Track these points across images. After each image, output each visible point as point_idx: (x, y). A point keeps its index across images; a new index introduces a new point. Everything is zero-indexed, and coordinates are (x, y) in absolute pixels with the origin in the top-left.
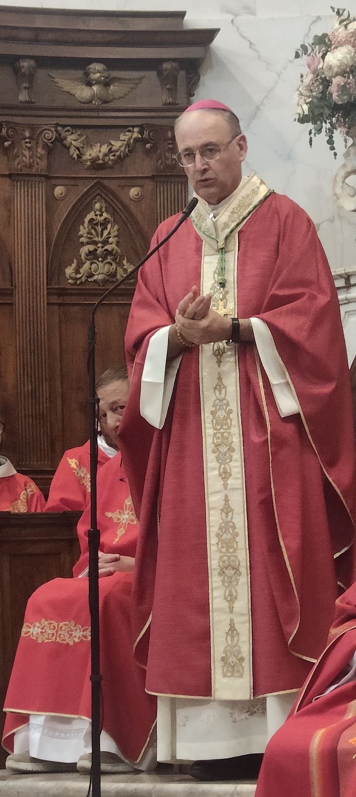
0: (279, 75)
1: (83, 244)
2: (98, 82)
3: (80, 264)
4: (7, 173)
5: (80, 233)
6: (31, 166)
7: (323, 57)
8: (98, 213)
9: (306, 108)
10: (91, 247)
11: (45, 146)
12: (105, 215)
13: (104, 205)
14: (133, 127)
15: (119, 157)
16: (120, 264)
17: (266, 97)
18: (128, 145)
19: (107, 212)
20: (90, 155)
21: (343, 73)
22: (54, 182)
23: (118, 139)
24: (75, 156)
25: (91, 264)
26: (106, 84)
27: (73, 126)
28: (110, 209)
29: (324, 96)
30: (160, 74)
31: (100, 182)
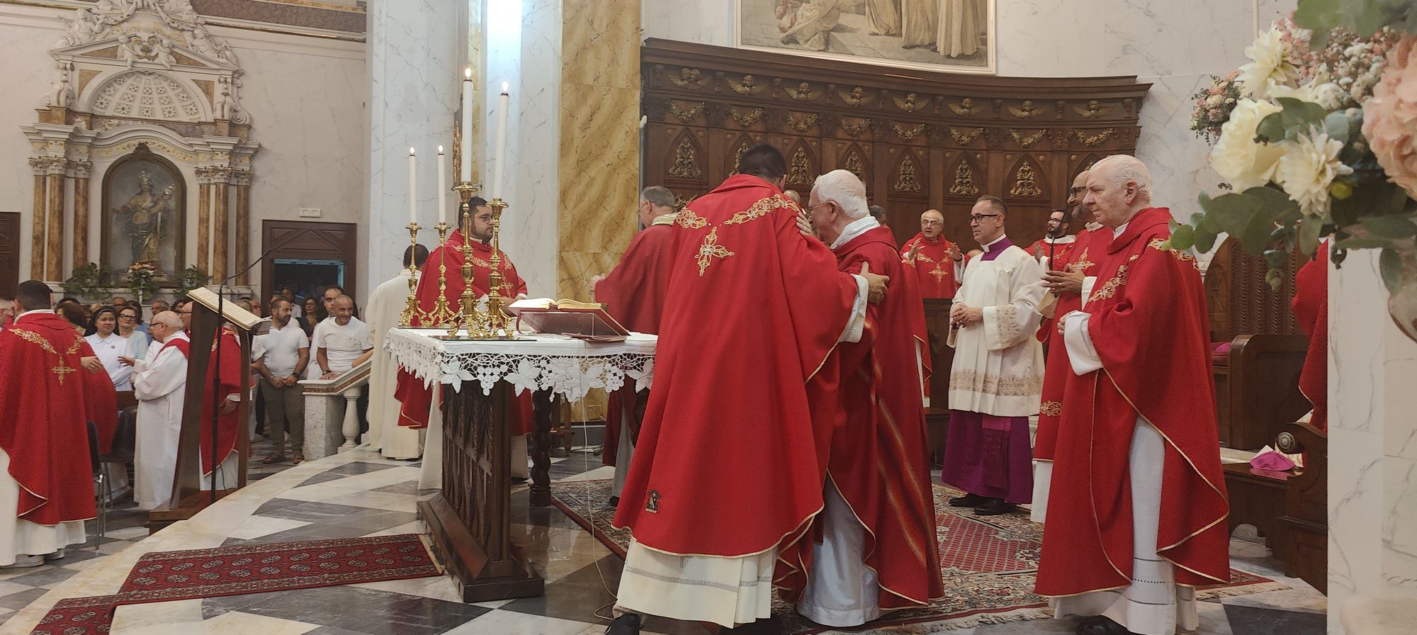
2: (1094, 109)
4: (1049, 150)
7: (1206, 99)
9: (1196, 123)
11: (1068, 138)
14: (1109, 128)
15: (1102, 142)
17: (1175, 112)
18: (1107, 136)
20: (1089, 141)
21: (1215, 108)
22: (1072, 154)
23: (1102, 134)
24: (1081, 142)
26: (1098, 110)
27: (1081, 129)
29: (1206, 117)
30: (1124, 103)
31: (1093, 153)
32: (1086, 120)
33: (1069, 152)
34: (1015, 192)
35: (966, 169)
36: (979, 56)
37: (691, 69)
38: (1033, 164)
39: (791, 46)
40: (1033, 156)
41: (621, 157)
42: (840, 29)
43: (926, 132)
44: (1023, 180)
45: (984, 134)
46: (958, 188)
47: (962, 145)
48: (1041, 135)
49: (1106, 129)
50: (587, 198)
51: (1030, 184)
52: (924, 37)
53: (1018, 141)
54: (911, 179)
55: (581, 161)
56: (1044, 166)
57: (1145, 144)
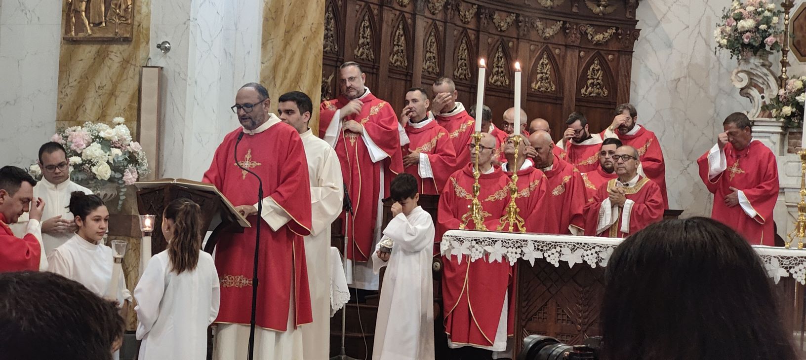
0: (669, 8)
1: (589, 79)
2: (603, 6)
3: (587, 88)
4: (564, 44)
5: (588, 74)
6: (574, 42)
7: (737, 21)
8: (596, 65)
9: (726, 42)
10: (592, 81)
11: (580, 33)
12: (598, 66)
13: (599, 62)
14: (613, 27)
15: (607, 41)
16: (602, 90)
17: (663, 17)
18: (610, 36)
19: (599, 65)
20: (597, 39)
21: (751, 31)
22: (581, 49)
23: (607, 32)
24: (590, 38)
25: (592, 88)
26: (605, 7)
27: (590, 24)
28: (600, 64)
29: (739, 39)
31: (599, 51)
32: (596, 17)
33: (580, 48)
34: (536, 86)
35: (501, 58)
38: (551, 58)
40: (551, 47)
41: (313, 30)
43: (478, 15)
44: (542, 73)
45: (517, 21)
46: (495, 77)
47: (501, 31)
48: (559, 28)
49: (609, 27)
50: (289, 76)
51: (547, 78)
53: (540, 31)
54: (465, 64)
55: (287, 32)
56: (560, 62)
57: (638, 48)
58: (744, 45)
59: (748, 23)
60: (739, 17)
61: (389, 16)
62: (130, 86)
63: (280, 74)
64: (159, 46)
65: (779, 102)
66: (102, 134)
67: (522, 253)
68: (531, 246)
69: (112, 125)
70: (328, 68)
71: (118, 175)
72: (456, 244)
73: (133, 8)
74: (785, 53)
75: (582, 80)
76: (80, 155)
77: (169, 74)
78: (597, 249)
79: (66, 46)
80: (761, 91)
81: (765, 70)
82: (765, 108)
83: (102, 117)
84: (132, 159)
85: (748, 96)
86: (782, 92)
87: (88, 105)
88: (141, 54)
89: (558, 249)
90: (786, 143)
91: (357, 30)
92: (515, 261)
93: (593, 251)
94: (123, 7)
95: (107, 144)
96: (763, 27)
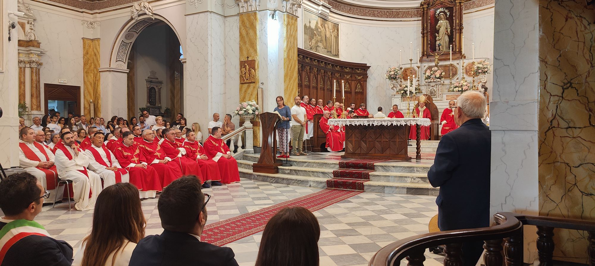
0: (374, 71)
2: (360, 70)
4: (351, 80)
5: (357, 86)
6: (353, 79)
10: (358, 88)
13: (359, 84)
15: (361, 79)
16: (361, 90)
17: (373, 73)
20: (359, 78)
24: (357, 78)
27: (357, 75)
30: (365, 70)
31: (359, 81)
32: (358, 73)
33: (355, 81)
34: (345, 90)
35: (337, 84)
36: (337, 55)
37: (301, 55)
39: (311, 50)
40: (348, 81)
42: (318, 46)
43: (332, 74)
44: (347, 87)
45: (340, 75)
47: (337, 77)
48: (350, 76)
49: (361, 76)
50: (290, 89)
52: (329, 50)
53: (346, 77)
54: (329, 85)
55: (290, 79)
56: (350, 84)
57: (368, 80)
58: (392, 78)
59: (392, 73)
60: (390, 72)
61: (312, 75)
62: (255, 93)
63: (289, 88)
64: (261, 83)
65: (400, 90)
66: (250, 104)
67: (346, 123)
68: (348, 121)
69: (252, 102)
70: (299, 87)
71: (254, 112)
72: (331, 122)
73: (255, 75)
74: (401, 79)
75: (356, 88)
76: (245, 108)
77: (264, 89)
78: (363, 121)
79: (241, 85)
80: (396, 88)
81: (397, 83)
82: (397, 92)
83: (249, 100)
84: (257, 109)
85: (393, 89)
86: (401, 88)
87: (246, 97)
88: (258, 85)
89: (354, 122)
90: (402, 99)
91: (305, 78)
92: (345, 125)
93: (362, 122)
94: (253, 75)
95: (251, 106)
96: (396, 73)
